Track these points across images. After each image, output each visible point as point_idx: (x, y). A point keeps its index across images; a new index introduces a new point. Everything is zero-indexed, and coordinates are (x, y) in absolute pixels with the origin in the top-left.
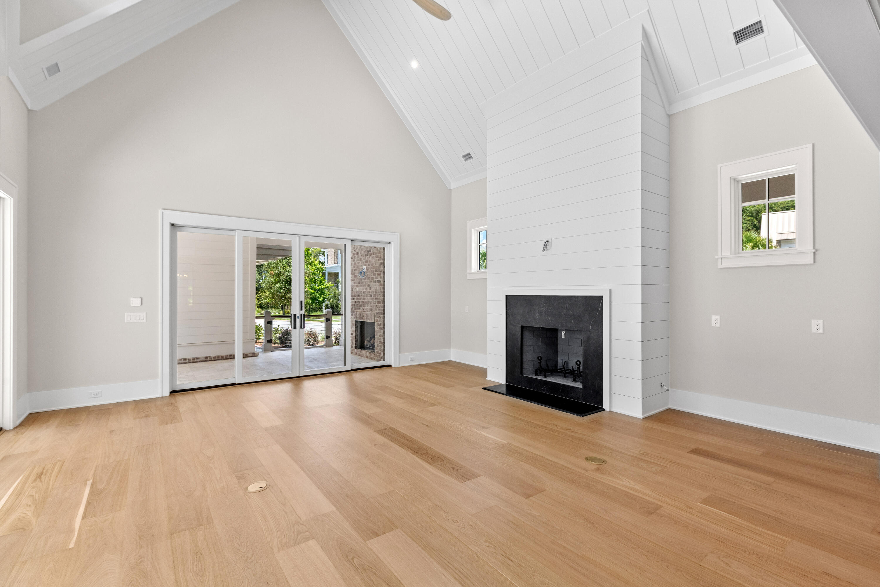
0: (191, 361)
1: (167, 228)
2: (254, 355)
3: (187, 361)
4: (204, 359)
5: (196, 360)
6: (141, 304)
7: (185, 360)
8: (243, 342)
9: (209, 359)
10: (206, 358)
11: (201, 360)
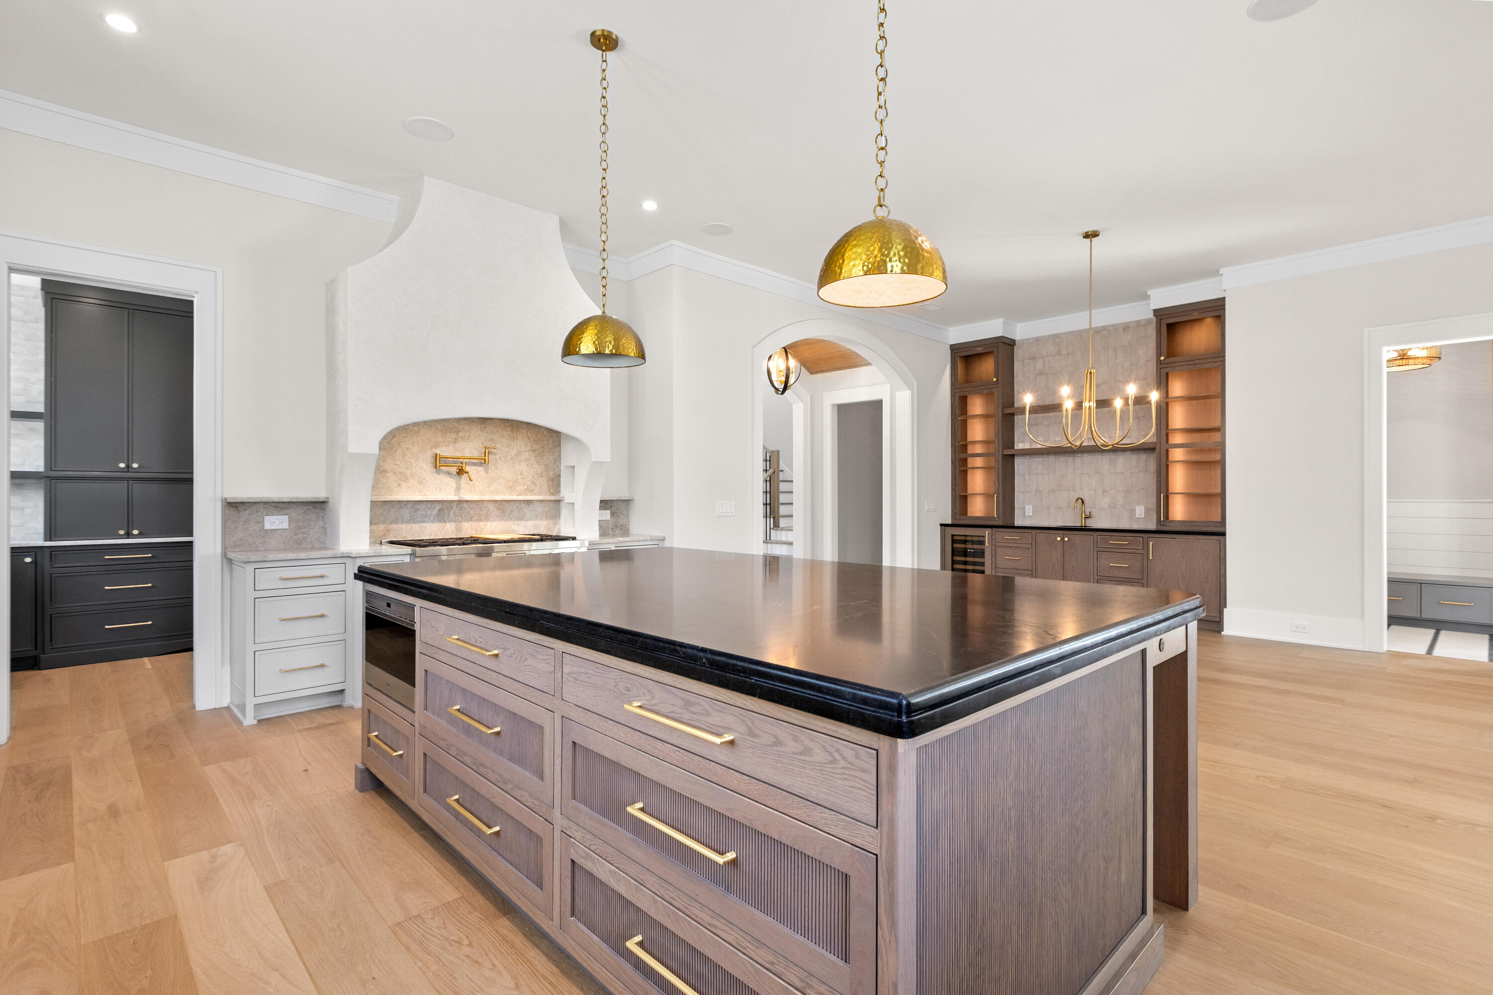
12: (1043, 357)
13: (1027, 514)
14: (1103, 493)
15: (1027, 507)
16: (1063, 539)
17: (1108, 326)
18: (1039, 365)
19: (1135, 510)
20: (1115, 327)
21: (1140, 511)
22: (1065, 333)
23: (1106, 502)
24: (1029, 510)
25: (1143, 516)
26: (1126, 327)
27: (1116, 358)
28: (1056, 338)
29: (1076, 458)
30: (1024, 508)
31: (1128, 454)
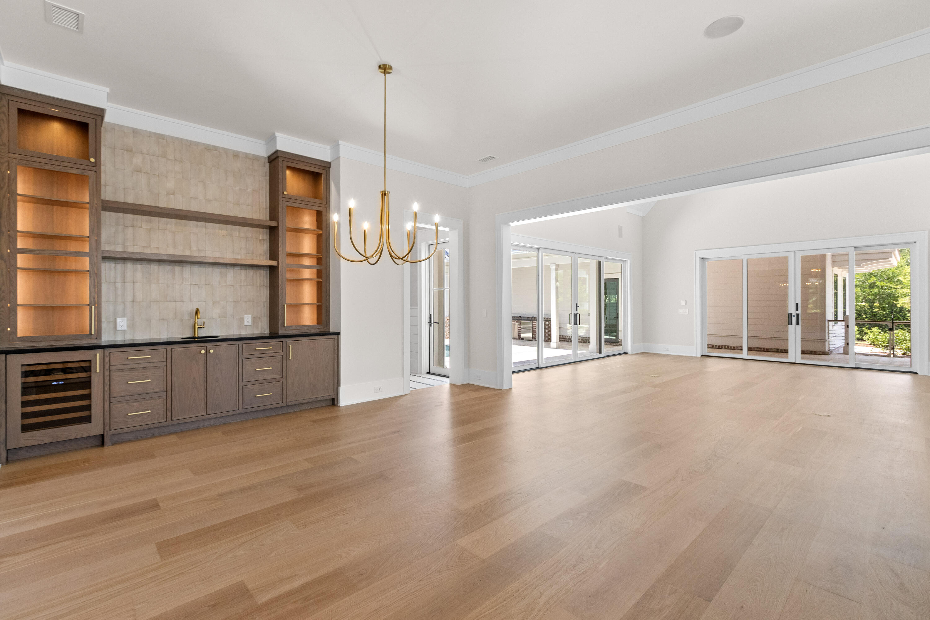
0: (766, 350)
1: (698, 260)
2: (823, 353)
3: (762, 350)
4: (776, 351)
5: (769, 350)
6: (686, 304)
7: (761, 348)
8: (801, 340)
9: (780, 351)
10: (778, 350)
11: (773, 350)
12: (143, 154)
13: (119, 328)
14: (213, 304)
15: (119, 320)
16: (207, 352)
17: (219, 147)
18: (137, 161)
19: (243, 319)
20: (226, 151)
21: (248, 320)
22: (172, 137)
23: (216, 311)
24: (122, 323)
25: (250, 323)
26: (236, 155)
27: (227, 179)
28: (160, 138)
29: (184, 268)
30: (116, 321)
31: (237, 269)
